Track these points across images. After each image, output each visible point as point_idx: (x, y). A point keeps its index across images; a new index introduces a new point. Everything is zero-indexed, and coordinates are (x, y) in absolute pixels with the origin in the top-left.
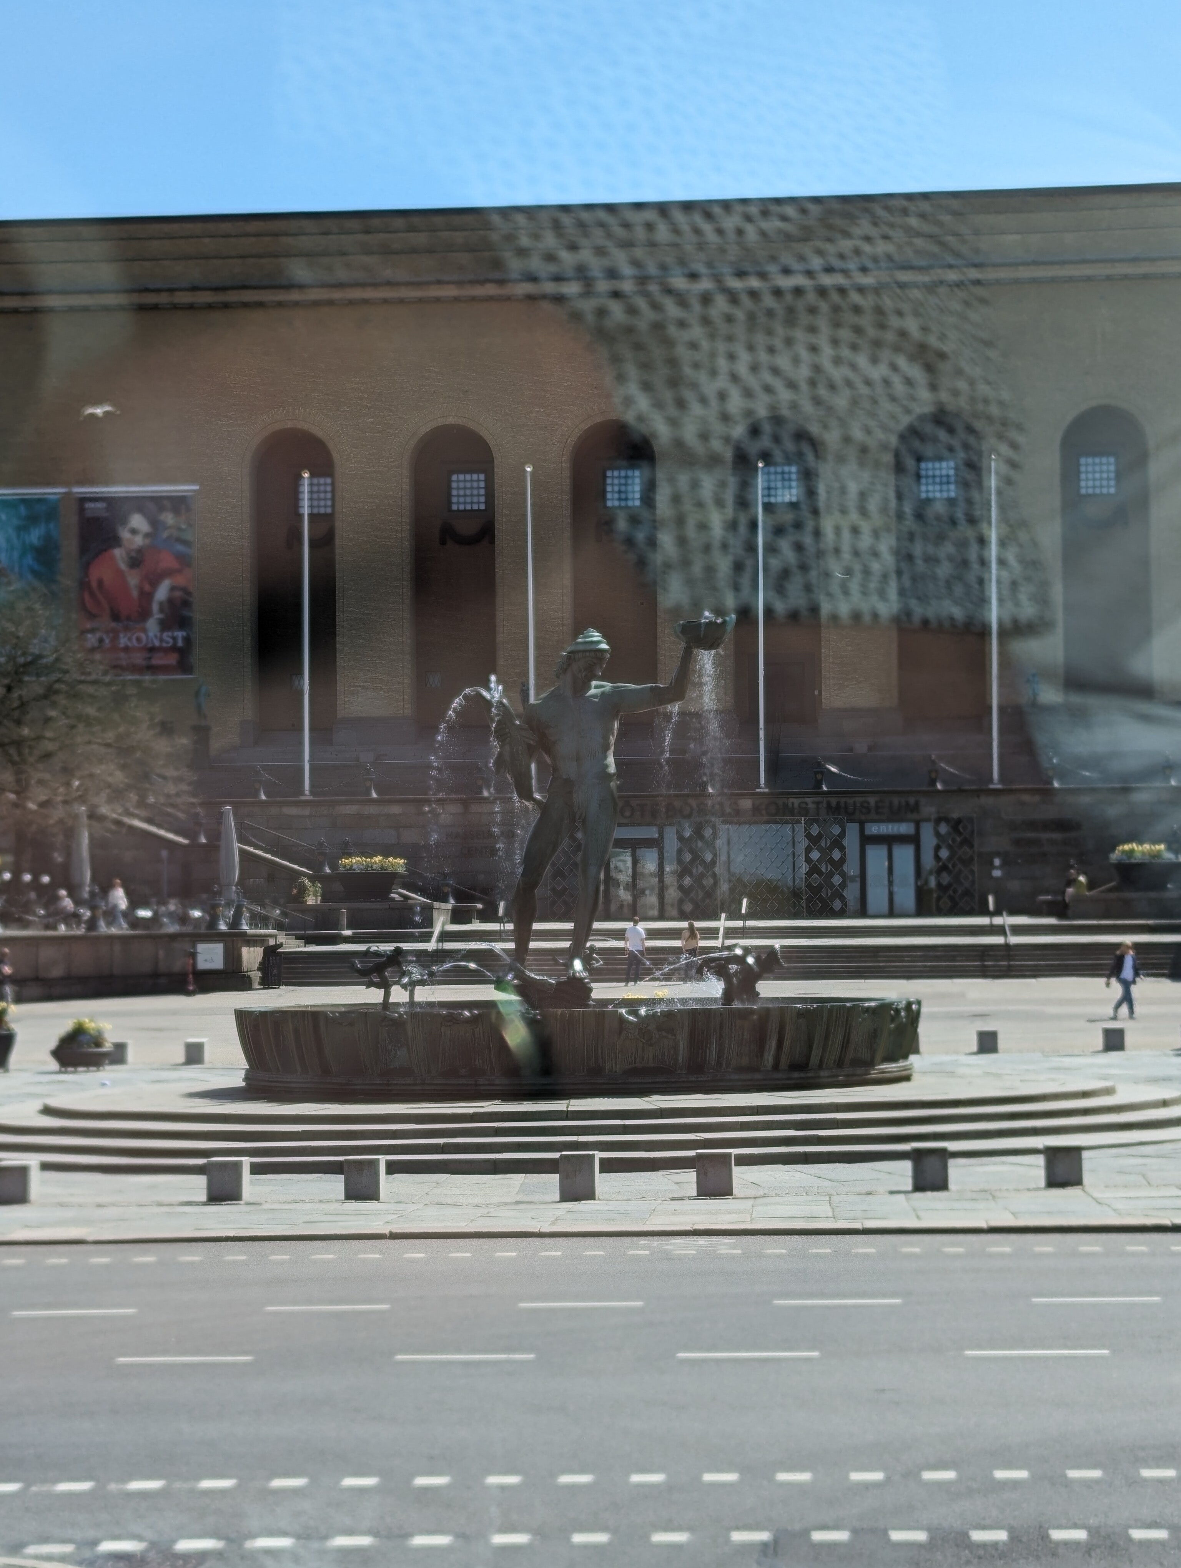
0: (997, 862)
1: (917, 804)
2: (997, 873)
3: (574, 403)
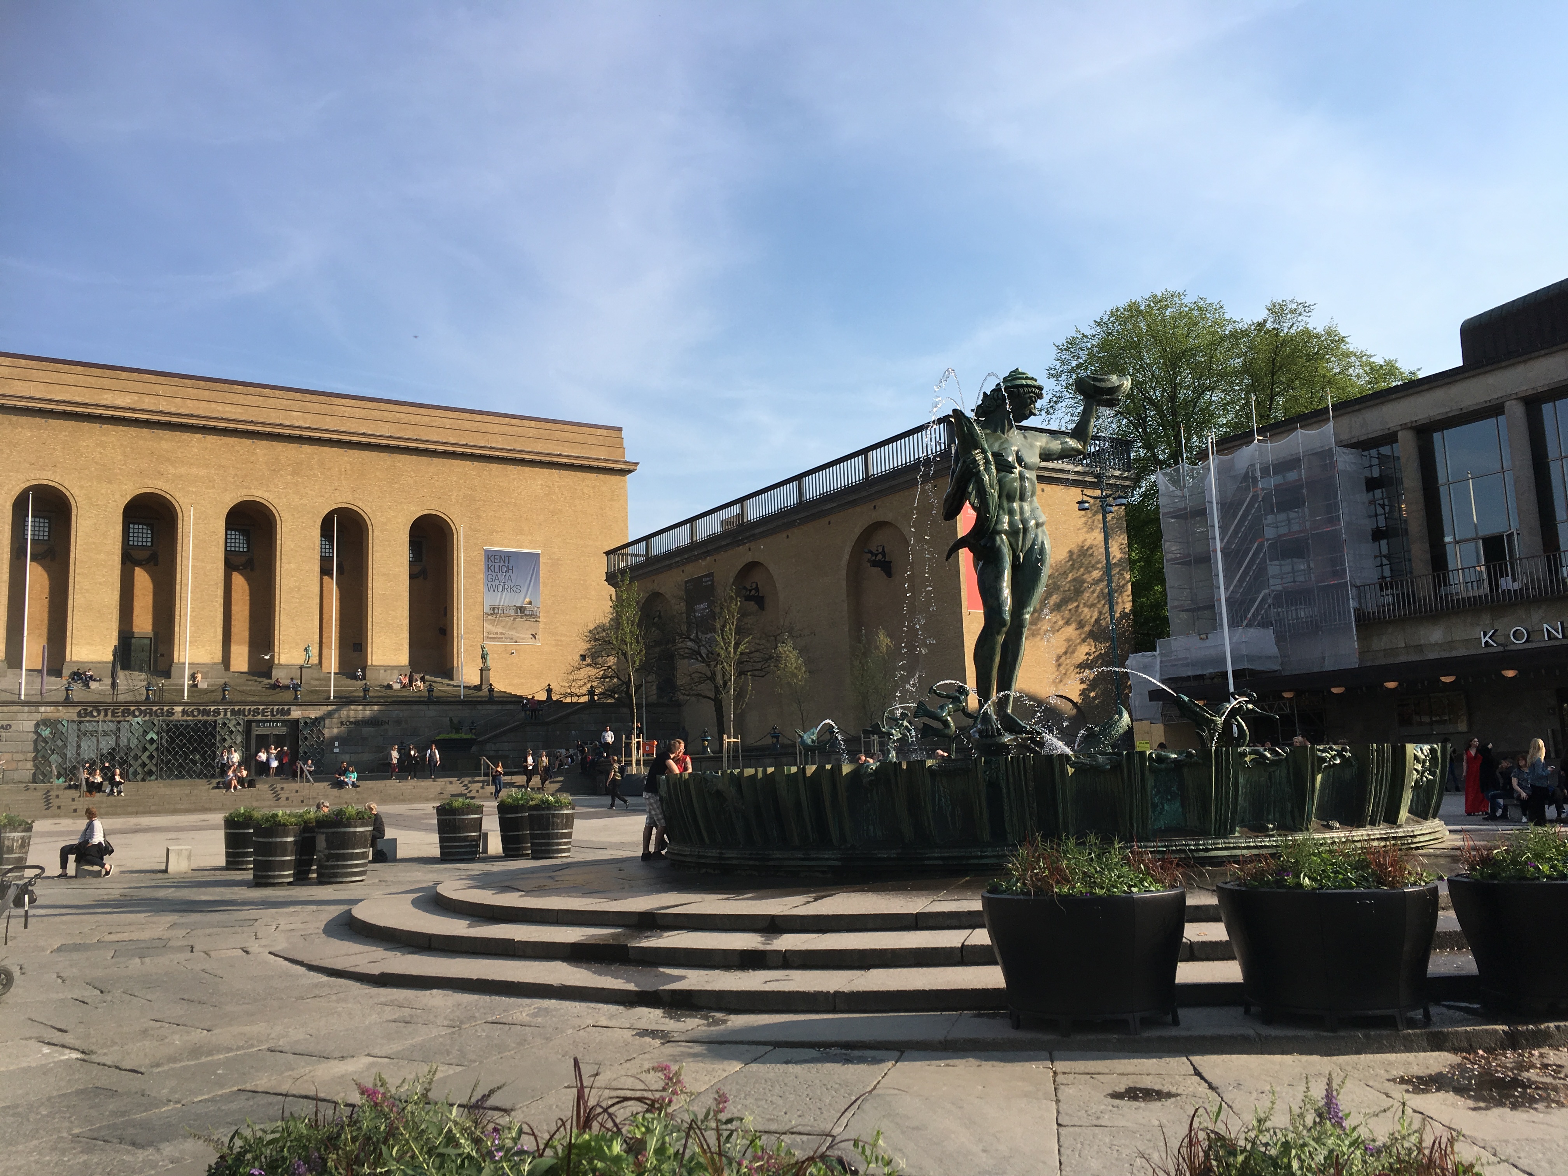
0: (336, 744)
1: (289, 710)
2: (336, 750)
3: (17, 472)
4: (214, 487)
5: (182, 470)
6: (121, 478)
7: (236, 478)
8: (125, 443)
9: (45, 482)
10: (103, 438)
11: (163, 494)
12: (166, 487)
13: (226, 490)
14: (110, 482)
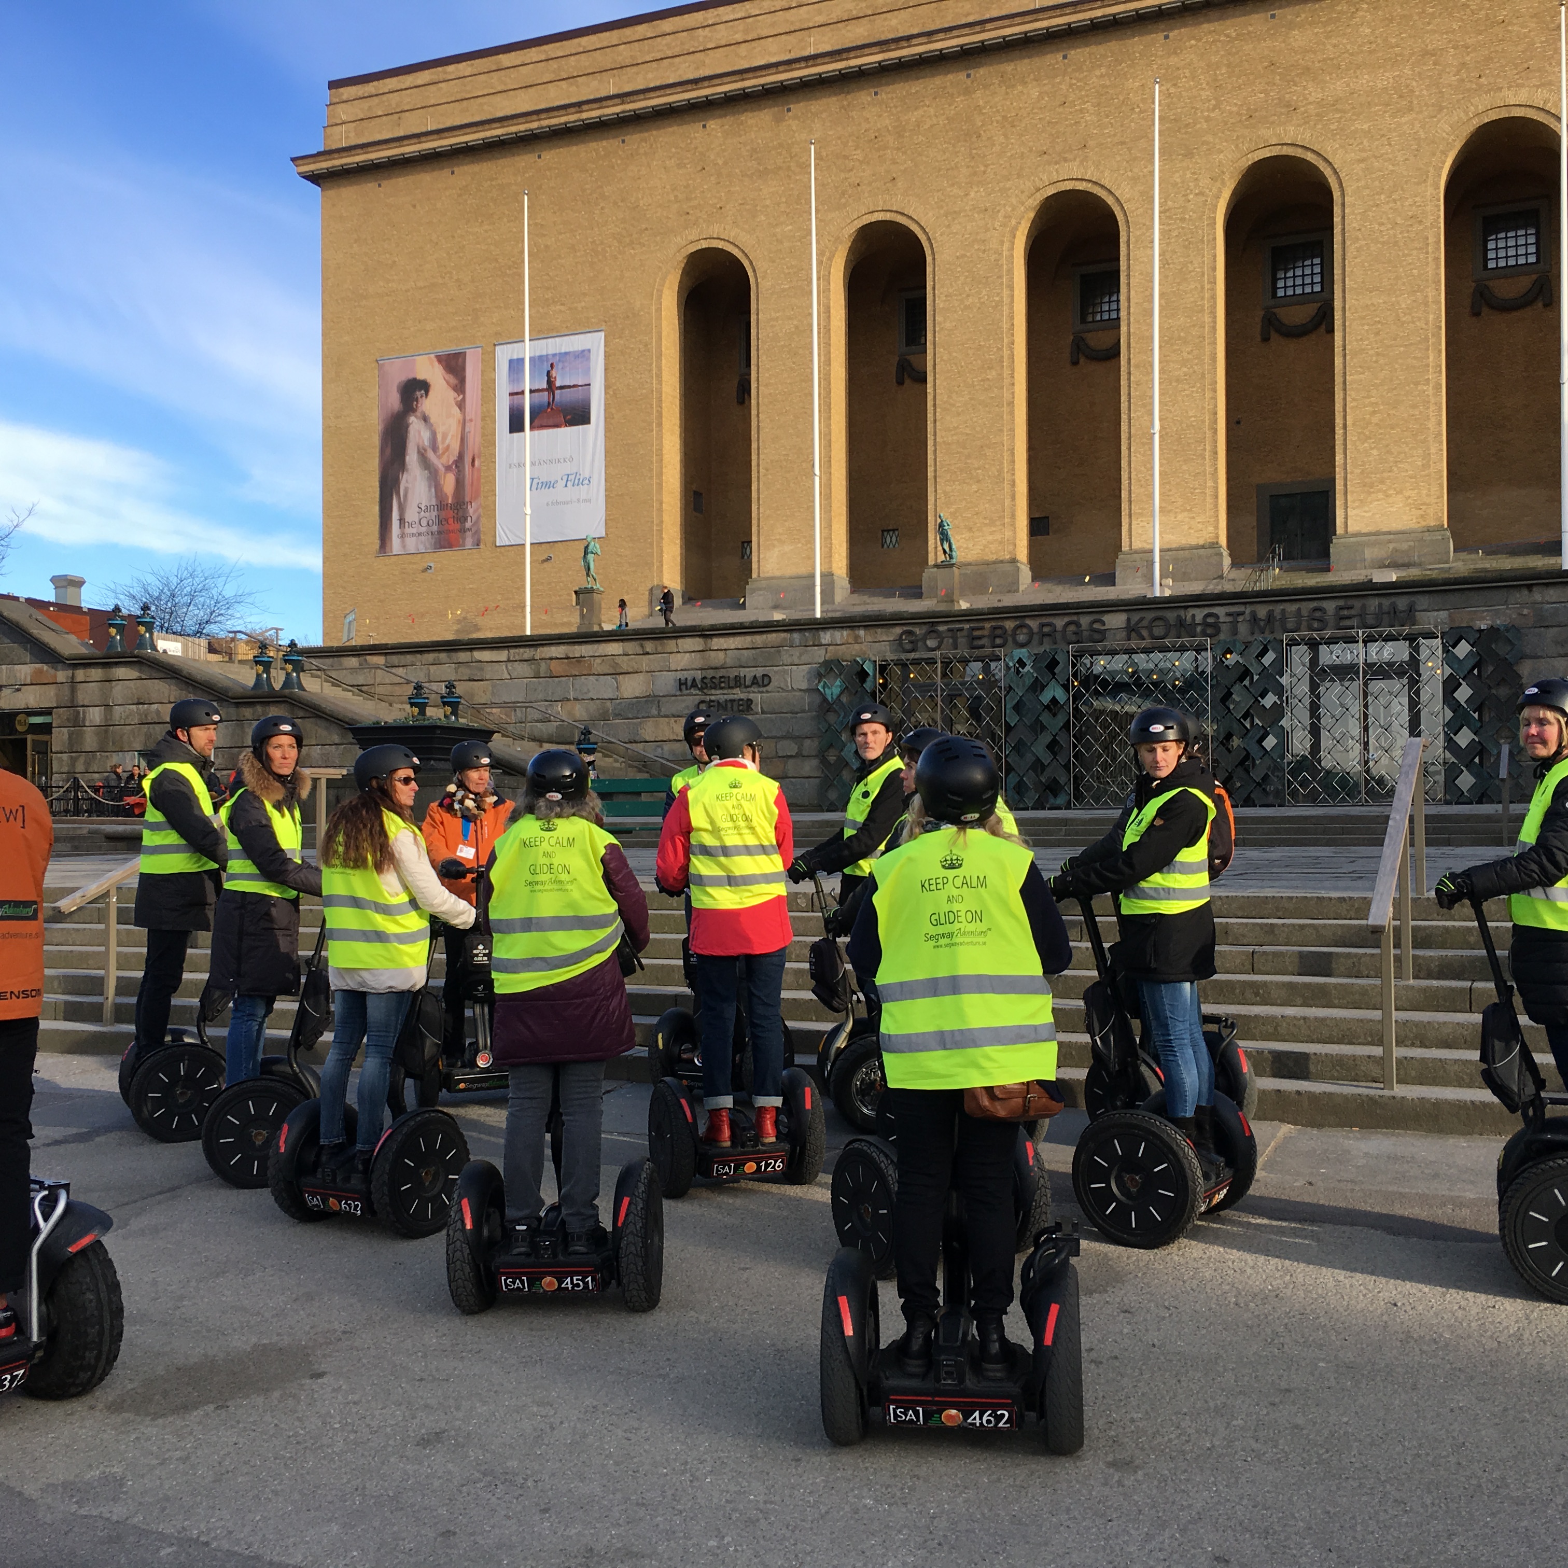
3: (1019, 176)
4: (1410, 109)
5: (1338, 87)
6: (1210, 138)
7: (1464, 74)
8: (1214, 59)
9: (1069, 186)
10: (1174, 61)
11: (1299, 153)
12: (1305, 136)
13: (1441, 109)
14: (1189, 155)
